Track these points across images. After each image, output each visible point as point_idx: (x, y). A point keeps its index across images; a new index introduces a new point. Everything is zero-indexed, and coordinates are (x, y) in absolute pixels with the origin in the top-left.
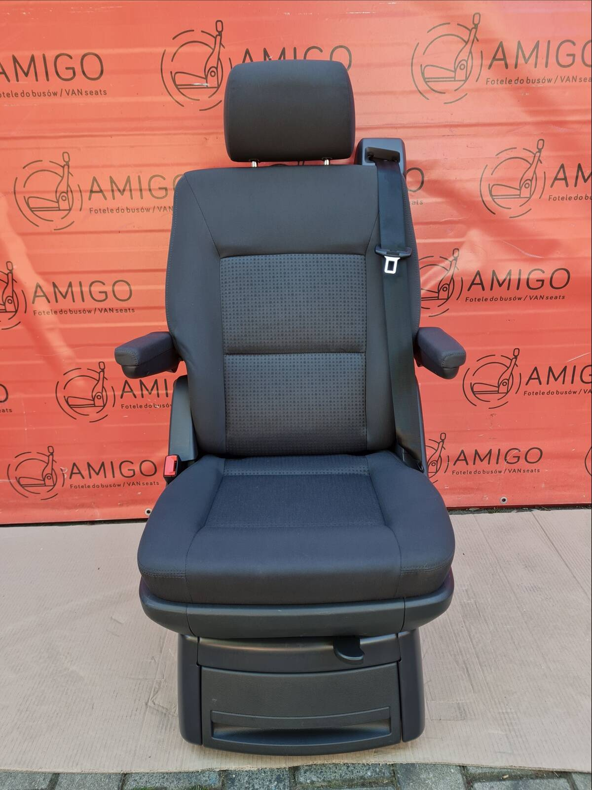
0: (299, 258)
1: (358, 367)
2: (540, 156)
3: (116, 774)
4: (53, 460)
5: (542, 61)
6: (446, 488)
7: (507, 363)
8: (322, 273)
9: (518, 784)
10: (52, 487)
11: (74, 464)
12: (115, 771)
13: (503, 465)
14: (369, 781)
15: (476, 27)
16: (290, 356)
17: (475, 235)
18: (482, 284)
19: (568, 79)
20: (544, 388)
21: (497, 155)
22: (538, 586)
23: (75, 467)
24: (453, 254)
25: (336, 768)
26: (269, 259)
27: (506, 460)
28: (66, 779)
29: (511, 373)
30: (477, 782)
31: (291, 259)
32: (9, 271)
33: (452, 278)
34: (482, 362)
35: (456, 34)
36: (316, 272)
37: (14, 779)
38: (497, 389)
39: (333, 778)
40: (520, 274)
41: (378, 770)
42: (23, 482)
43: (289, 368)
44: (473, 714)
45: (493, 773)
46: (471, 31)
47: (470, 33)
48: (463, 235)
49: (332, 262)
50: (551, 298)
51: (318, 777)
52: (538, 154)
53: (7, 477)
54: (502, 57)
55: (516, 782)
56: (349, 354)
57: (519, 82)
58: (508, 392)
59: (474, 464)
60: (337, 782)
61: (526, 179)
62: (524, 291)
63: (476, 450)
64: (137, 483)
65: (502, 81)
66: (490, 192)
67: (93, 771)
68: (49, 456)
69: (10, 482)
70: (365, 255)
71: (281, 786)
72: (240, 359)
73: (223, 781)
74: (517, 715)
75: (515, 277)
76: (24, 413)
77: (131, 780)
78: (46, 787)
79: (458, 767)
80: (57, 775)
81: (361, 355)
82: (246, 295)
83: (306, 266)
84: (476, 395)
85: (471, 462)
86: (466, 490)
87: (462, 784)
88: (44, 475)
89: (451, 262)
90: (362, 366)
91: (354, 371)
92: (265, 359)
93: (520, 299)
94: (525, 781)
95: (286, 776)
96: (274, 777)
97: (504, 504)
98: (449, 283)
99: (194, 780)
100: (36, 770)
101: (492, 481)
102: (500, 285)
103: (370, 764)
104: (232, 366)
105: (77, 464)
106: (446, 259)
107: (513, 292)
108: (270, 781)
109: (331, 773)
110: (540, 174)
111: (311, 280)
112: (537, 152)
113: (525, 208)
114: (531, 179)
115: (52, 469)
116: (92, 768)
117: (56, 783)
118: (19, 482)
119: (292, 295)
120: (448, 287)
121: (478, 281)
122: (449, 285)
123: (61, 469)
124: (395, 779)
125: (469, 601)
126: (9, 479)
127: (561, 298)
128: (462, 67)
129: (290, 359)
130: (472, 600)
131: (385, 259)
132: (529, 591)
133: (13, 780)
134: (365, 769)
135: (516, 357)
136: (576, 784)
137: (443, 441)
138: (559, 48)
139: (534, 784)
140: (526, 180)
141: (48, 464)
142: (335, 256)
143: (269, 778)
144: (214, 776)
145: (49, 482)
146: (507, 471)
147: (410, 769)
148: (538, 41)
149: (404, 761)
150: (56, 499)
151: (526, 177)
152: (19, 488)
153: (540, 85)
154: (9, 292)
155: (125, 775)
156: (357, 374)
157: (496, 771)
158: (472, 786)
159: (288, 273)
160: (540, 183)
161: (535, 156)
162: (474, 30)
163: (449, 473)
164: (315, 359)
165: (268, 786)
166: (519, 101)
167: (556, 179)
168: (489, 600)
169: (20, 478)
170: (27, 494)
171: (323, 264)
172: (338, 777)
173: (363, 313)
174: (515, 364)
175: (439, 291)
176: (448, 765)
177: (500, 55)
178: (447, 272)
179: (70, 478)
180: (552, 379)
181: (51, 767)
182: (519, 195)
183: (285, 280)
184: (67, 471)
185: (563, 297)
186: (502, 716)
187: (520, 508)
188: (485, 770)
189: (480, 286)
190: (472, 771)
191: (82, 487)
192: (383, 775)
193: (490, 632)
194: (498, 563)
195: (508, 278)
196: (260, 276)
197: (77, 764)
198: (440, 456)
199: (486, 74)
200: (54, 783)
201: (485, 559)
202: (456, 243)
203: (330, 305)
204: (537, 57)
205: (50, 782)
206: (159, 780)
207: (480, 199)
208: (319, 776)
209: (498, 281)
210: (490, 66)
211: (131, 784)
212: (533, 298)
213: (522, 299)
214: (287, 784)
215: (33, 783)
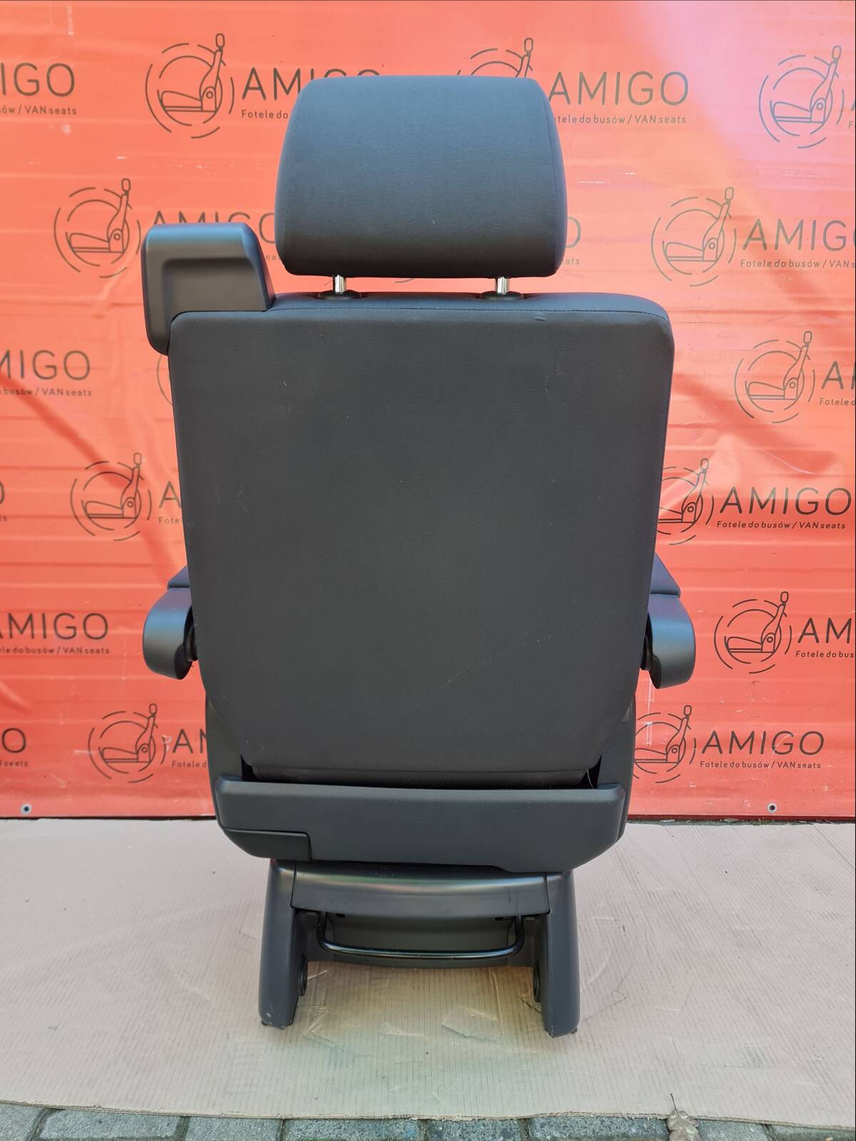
2: (807, 351)
3: (271, 1119)
4: (154, 724)
5: (807, 242)
6: (692, 786)
7: (773, 610)
10: (146, 764)
11: (182, 731)
12: (269, 1115)
13: (770, 755)
15: (728, 202)
17: (727, 443)
18: (738, 504)
19: (839, 264)
20: (823, 647)
21: (756, 347)
23: (182, 736)
24: (701, 465)
25: (586, 1122)
27: (773, 748)
28: (199, 1125)
29: (779, 625)
32: (135, 465)
33: (700, 496)
34: (740, 609)
35: (705, 209)
37: (125, 1123)
38: (760, 646)
39: (583, 1134)
40: (787, 493)
41: (645, 1126)
42: (108, 754)
44: (769, 1060)
45: (810, 1134)
46: (722, 206)
47: (722, 210)
48: (713, 441)
50: (828, 526)
51: (561, 1133)
52: (805, 349)
53: (87, 747)
54: (760, 237)
57: (780, 265)
58: (774, 651)
59: (730, 752)
61: (791, 377)
62: (793, 516)
63: (733, 732)
65: (759, 264)
66: (748, 391)
67: (238, 1114)
68: (149, 718)
69: (90, 755)
73: (426, 1135)
75: (780, 497)
76: (125, 655)
77: (293, 1128)
78: (172, 1134)
79: (760, 1125)
80: (186, 1118)
84: (732, 654)
85: (726, 750)
86: (720, 791)
88: (139, 744)
89: (699, 475)
93: (787, 526)
95: (515, 1130)
96: (498, 1131)
97: (773, 813)
98: (695, 502)
99: (383, 1131)
100: (156, 1111)
101: (755, 779)
102: (762, 507)
103: (633, 1118)
105: (186, 731)
106: (692, 471)
107: (778, 517)
108: (493, 1135)
110: (808, 371)
112: (803, 347)
113: (791, 412)
114: (797, 377)
115: (151, 737)
116: (236, 1110)
117: (186, 1130)
118: (102, 755)
120: (694, 507)
121: (733, 500)
122: (696, 504)
123: (163, 738)
125: (743, 929)
126: (89, 750)
127: (840, 527)
128: (712, 246)
130: (747, 926)
133: (123, 1125)
134: (627, 1125)
135: (784, 604)
137: (687, 717)
138: (826, 229)
140: (791, 379)
141: (146, 729)
143: (492, 1132)
144: (412, 1127)
145: (143, 756)
146: (776, 765)
148: (802, 221)
150: (149, 783)
151: (792, 374)
152: (101, 764)
153: (806, 269)
154: (131, 491)
155: (285, 1121)
157: (814, 1131)
160: (809, 383)
161: (801, 351)
162: (726, 206)
163: (696, 764)
166: (780, 286)
167: (828, 379)
168: (771, 927)
169: (105, 748)
170: (110, 772)
172: (590, 1133)
174: (783, 613)
175: (683, 512)
176: (746, 1122)
177: (757, 234)
178: (693, 487)
179: (174, 751)
180: (832, 635)
181: (177, 1107)
182: (782, 396)
184: (170, 740)
185: (843, 526)
186: (812, 1065)
187: (795, 820)
188: (797, 1130)
189: (737, 506)
190: (780, 1130)
191: (189, 765)
192: (653, 1132)
194: (777, 883)
195: (772, 498)
197: (214, 1104)
198: (683, 739)
199: (741, 254)
200: (183, 1130)
201: (757, 879)
202: (705, 452)
204: (801, 237)
205: (178, 1127)
206: (334, 1130)
207: (735, 399)
208: (563, 1132)
209: (759, 501)
210: (746, 246)
211: (293, 1134)
212: (805, 525)
213: (791, 527)
215: (153, 1129)
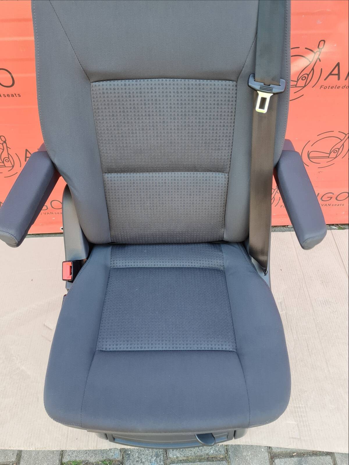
0: (170, 84)
1: (221, 185)
3: (57, 451)
7: (342, 137)
8: (192, 100)
9: (301, 459)
12: (56, 449)
14: (211, 456)
16: (162, 174)
18: (338, 74)
22: (328, 300)
26: (140, 84)
27: (322, 199)
28: (26, 454)
29: (343, 144)
30: (277, 458)
31: (163, 84)
34: (321, 137)
36: (187, 100)
38: (328, 155)
39: (190, 455)
41: (217, 449)
43: (161, 185)
45: (287, 451)
49: (203, 89)
51: (180, 454)
55: (300, 458)
56: (214, 173)
58: (336, 157)
60: (192, 457)
64: (51, 213)
70: (237, 82)
71: (158, 459)
72: (118, 177)
73: (123, 455)
74: (306, 410)
77: (66, 454)
78: (14, 460)
79: (266, 447)
80: (21, 451)
81: (225, 175)
82: (119, 122)
83: (178, 92)
84: (311, 159)
87: (268, 460)
90: (225, 184)
91: (217, 188)
92: (140, 177)
94: (306, 458)
95: (161, 452)
96: (154, 453)
98: (308, 73)
99: (105, 455)
100: (7, 449)
104: (111, 184)
108: (152, 456)
109: (189, 451)
111: (182, 108)
116: (41, 447)
117: (20, 456)
119: (164, 122)
120: (307, 77)
121: (336, 71)
122: (308, 75)
124: (228, 455)
125: (282, 313)
129: (162, 177)
130: (284, 312)
131: (257, 94)
132: (322, 304)
134: (209, 448)
136: (336, 460)
139: (312, 459)
142: (207, 83)
143: (151, 454)
144: (117, 452)
147: (237, 448)
149: (234, 444)
155: (63, 451)
156: (220, 191)
157: (289, 450)
158: (274, 462)
159: (160, 100)
164: (184, 177)
165: (151, 460)
168: (295, 312)
171: (194, 90)
172: (193, 454)
173: (230, 139)
174: (348, 137)
175: (298, 80)
176: (260, 447)
181: (16, 446)
183: (156, 108)
186: (296, 410)
188: (282, 450)
189: (337, 76)
190: (274, 450)
192: (220, 452)
193: (294, 340)
194: (304, 278)
196: (132, 103)
197: (32, 445)
200: (19, 457)
201: (295, 275)
203: (199, 133)
205: (17, 456)
206: (84, 455)
208: (182, 453)
211: (67, 458)
214: (162, 458)
215: (6, 457)
